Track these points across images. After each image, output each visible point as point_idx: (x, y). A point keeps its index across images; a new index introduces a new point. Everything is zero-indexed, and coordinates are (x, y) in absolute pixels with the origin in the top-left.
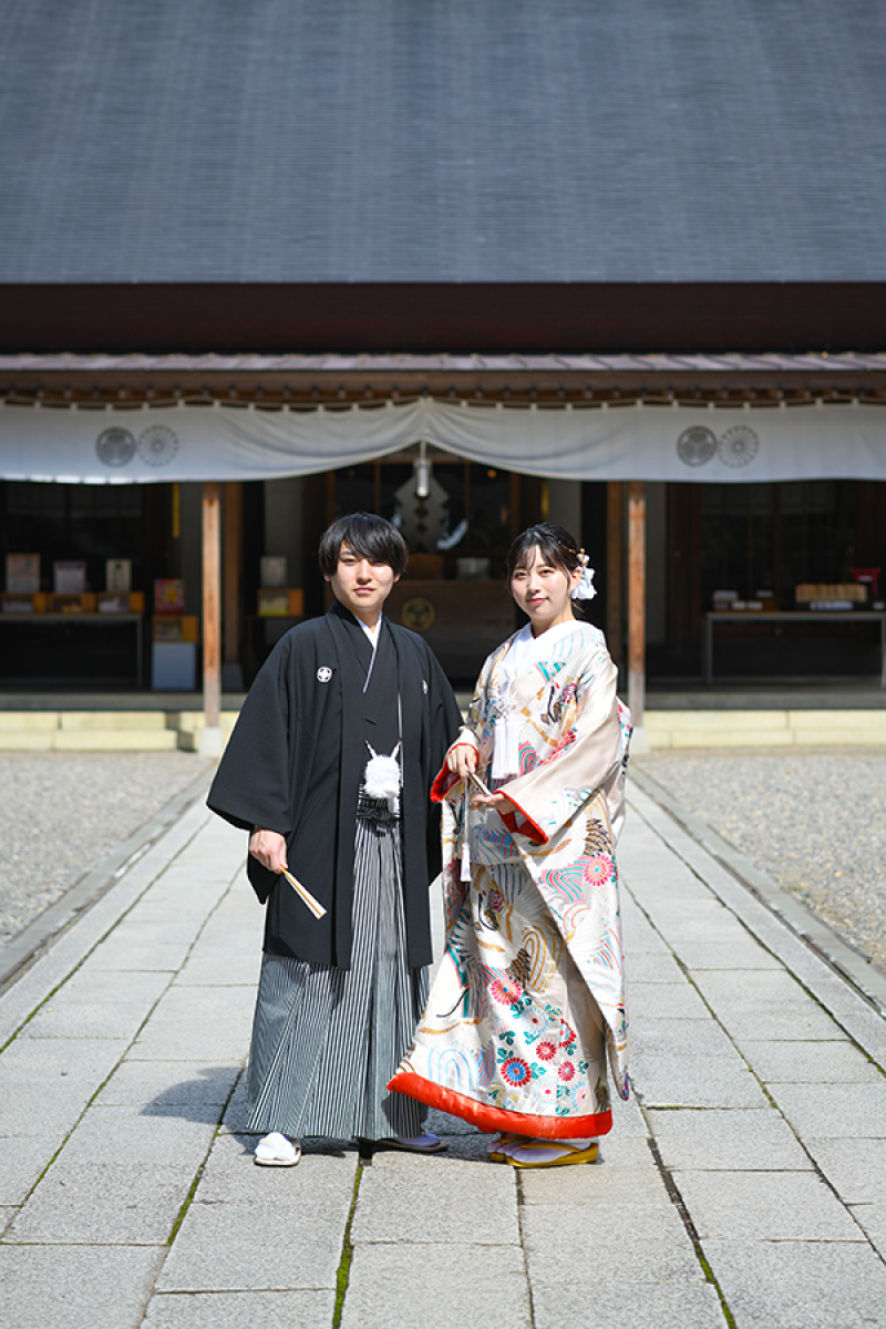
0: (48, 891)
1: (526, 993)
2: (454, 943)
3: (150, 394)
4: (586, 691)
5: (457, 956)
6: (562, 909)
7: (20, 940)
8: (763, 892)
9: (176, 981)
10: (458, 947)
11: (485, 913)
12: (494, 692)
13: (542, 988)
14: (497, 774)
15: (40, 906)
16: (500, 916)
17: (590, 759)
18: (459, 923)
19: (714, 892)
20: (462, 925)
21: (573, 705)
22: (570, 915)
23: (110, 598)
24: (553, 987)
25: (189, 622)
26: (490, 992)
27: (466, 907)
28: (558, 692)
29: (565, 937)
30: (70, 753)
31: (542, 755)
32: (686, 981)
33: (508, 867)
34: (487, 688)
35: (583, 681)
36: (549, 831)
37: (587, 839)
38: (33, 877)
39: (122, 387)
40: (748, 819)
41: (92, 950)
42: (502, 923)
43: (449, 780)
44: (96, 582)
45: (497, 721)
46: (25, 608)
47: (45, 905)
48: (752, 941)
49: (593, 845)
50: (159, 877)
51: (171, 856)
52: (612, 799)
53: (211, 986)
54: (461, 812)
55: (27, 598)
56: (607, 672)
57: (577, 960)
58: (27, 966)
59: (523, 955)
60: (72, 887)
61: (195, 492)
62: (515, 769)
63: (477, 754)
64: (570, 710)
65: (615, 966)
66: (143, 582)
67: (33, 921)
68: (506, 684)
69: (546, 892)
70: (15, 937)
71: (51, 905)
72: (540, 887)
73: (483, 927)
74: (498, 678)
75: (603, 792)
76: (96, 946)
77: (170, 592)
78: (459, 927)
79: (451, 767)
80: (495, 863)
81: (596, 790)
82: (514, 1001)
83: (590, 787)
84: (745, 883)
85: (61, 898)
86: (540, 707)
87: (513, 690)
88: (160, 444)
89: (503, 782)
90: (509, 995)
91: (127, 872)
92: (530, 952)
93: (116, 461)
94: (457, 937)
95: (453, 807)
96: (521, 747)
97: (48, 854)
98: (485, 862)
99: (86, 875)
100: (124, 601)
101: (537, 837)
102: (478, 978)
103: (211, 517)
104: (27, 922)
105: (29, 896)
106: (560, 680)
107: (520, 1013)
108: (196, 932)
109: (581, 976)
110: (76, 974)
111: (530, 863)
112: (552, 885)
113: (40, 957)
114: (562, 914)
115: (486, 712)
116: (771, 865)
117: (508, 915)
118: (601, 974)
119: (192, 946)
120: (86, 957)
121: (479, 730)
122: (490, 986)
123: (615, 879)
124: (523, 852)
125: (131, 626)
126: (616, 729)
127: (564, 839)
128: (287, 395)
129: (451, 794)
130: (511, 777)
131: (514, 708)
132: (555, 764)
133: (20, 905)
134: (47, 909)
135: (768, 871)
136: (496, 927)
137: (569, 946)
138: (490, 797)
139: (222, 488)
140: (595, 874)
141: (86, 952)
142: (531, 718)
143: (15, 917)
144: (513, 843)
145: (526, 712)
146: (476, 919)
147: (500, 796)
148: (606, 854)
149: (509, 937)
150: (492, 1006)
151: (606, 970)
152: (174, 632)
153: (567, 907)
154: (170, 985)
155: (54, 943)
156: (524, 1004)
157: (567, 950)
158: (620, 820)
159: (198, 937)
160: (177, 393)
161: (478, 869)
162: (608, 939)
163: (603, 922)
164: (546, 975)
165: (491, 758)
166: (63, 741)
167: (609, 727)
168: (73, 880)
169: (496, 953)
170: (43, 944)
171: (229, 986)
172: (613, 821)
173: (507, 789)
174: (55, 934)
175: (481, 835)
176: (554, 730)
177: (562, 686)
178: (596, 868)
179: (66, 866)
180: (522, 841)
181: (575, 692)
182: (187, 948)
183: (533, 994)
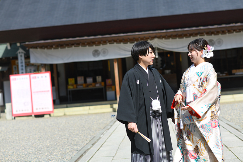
0: (87, 141)
1: (198, 156)
2: (179, 144)
3: (102, 42)
4: (209, 79)
5: (180, 147)
6: (206, 134)
7: (80, 152)
8: (239, 130)
9: (114, 158)
10: (180, 145)
11: (187, 137)
12: (186, 81)
13: (202, 155)
14: (188, 101)
15: (84, 144)
16: (190, 137)
17: (210, 96)
18: (180, 139)
19: (228, 130)
20: (181, 139)
21: (206, 83)
22: (208, 136)
23: (97, 84)
24: (205, 154)
25: (113, 87)
26: (189, 156)
27: (182, 135)
28: (202, 80)
29: (207, 141)
30: (92, 114)
31: (198, 96)
32: (229, 150)
33: (192, 125)
34: (184, 80)
35: (208, 76)
36: (201, 115)
37: (211, 116)
38: (83, 138)
39: (96, 41)
40: (230, 116)
41: (96, 153)
42: (191, 139)
43: (176, 103)
44: (95, 81)
45: (187, 88)
46: (81, 87)
47: (86, 144)
48: (240, 140)
49: (213, 118)
50: (110, 136)
51: (112, 132)
52: (217, 106)
53: (122, 159)
54: (179, 111)
55: (82, 85)
56: (214, 74)
57: (210, 147)
58: (81, 157)
59: (197, 147)
60: (92, 140)
61: (112, 61)
62: (192, 100)
63: (182, 97)
64: (205, 84)
65: (220, 148)
66: (104, 80)
67: (83, 147)
68: (189, 79)
69: (201, 130)
70: (79, 151)
71: (87, 144)
72: (200, 129)
73: (186, 140)
74: (187, 77)
75: (214, 104)
76: (96, 152)
77: (109, 81)
78: (180, 140)
79: (176, 100)
80: (188, 123)
81: (213, 104)
82: (195, 158)
83: (211, 103)
84: (234, 128)
85: (89, 142)
86: (197, 84)
87: (190, 80)
88: (105, 52)
89: (189, 103)
90: (194, 157)
91: (103, 136)
92: (198, 146)
93: (96, 56)
94: (180, 142)
95: (177, 110)
96: (193, 94)
97: (87, 133)
98: (186, 124)
99: (94, 137)
100: (100, 84)
101: (198, 116)
102: (186, 152)
103: (116, 65)
104: (82, 148)
105: (82, 142)
106: (202, 76)
107: (197, 161)
108: (118, 147)
109: (212, 151)
110: (92, 158)
111: (197, 123)
112: (203, 128)
113: (84, 155)
114: (206, 136)
115: (184, 86)
116: (239, 124)
117: (192, 137)
118: (217, 150)
119: (117, 150)
120: (94, 154)
121: (182, 90)
122: (189, 155)
123: (219, 126)
124: (195, 121)
125: (102, 89)
126: (217, 88)
127: (205, 116)
128: (129, 40)
129: (176, 107)
130: (191, 102)
131: (191, 84)
132: (201, 98)
133: (80, 144)
134: (86, 145)
135: (238, 125)
136: (189, 140)
137: (208, 144)
138: (186, 107)
139: (117, 60)
140: (214, 125)
141: (94, 153)
142: (195, 86)
143: (79, 147)
144: (192, 118)
145: (194, 85)
146: (184, 138)
147: (188, 107)
148: (216, 120)
149: (193, 142)
150: (190, 160)
151: (218, 149)
152: (110, 89)
153: (207, 134)
154: (113, 159)
155: (87, 152)
156: (198, 159)
157: (208, 145)
158: (219, 111)
159: (118, 148)
160: (107, 42)
161: (184, 125)
162: (218, 141)
163: (216, 137)
164: (203, 151)
165: (186, 97)
166: (91, 112)
167: (215, 88)
168: (92, 138)
169: (190, 146)
170: (85, 152)
171: (126, 159)
172: (218, 112)
173: (190, 105)
174: (87, 150)
175: (184, 117)
176: (201, 89)
177: (203, 78)
178: (214, 124)
179: (91, 135)
180: (194, 117)
181: (206, 79)
182: (116, 151)
183: (200, 156)
